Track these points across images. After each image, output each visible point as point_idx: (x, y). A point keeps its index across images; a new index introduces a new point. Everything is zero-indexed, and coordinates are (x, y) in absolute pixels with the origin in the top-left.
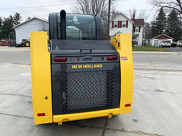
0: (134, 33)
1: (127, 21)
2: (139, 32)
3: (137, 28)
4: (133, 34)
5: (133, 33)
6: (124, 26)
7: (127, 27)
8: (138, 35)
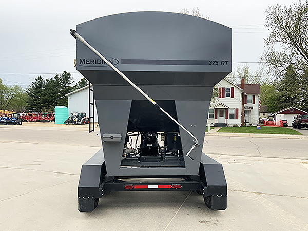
0: (245, 105)
1: (233, 89)
3: (250, 98)
4: (243, 107)
6: (228, 95)
7: (233, 96)
8: (252, 108)
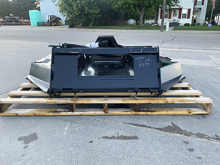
0: (196, 7)
4: (194, 8)
5: (194, 6)
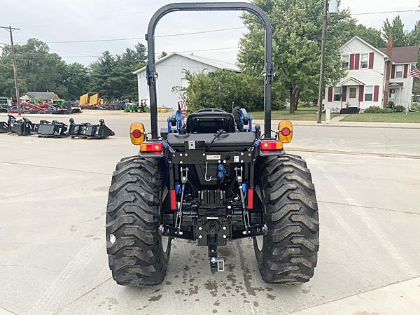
0: (391, 80)
1: (372, 55)
2: (405, 77)
3: (400, 69)
4: (388, 84)
5: (388, 79)
6: (364, 66)
7: (371, 67)
8: (402, 84)
